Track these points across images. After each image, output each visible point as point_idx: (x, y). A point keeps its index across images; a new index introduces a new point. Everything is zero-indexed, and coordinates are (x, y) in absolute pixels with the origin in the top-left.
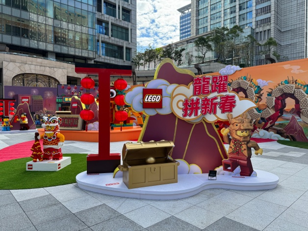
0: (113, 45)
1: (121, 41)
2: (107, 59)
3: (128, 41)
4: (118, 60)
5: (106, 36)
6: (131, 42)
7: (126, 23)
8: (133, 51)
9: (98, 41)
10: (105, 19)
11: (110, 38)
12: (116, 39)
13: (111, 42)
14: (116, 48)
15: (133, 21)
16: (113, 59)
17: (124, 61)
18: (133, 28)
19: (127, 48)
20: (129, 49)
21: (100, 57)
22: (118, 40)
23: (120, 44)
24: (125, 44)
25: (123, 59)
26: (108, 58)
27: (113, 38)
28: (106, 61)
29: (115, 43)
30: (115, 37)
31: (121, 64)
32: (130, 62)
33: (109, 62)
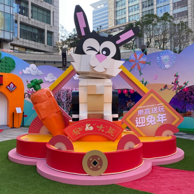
0: (33, 27)
3: (50, 24)
4: (39, 44)
5: (25, 17)
6: (53, 25)
7: (48, 4)
8: (55, 35)
9: (16, 22)
11: (29, 19)
12: (37, 21)
13: (30, 24)
14: (36, 31)
15: (55, 3)
16: (33, 42)
17: (45, 46)
18: (55, 10)
19: (48, 32)
20: (50, 33)
21: (18, 39)
22: (39, 22)
23: (41, 27)
24: (46, 27)
25: (44, 43)
26: (27, 41)
27: (33, 20)
28: (25, 45)
29: (36, 25)
30: (35, 19)
31: (41, 49)
32: (52, 47)
33: (28, 45)
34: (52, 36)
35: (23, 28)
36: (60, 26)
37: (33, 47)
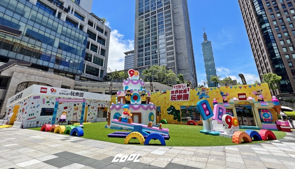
0: (93, 68)
1: (98, 66)
2: (88, 76)
3: (102, 66)
4: (95, 77)
5: (89, 62)
6: (104, 67)
7: (103, 56)
8: (105, 72)
10: (91, 53)
11: (92, 63)
12: (95, 65)
13: (92, 66)
14: (95, 70)
15: (106, 56)
16: (92, 76)
17: (99, 78)
18: (106, 59)
19: (101, 70)
20: (102, 71)
21: (84, 74)
22: (96, 65)
23: (98, 68)
24: (100, 68)
25: (98, 76)
27: (94, 64)
28: (87, 77)
29: (95, 67)
30: (95, 63)
31: (96, 79)
32: (102, 79)
33: (89, 77)
34: (103, 72)
35: (87, 68)
36: (108, 68)
37: (92, 78)
